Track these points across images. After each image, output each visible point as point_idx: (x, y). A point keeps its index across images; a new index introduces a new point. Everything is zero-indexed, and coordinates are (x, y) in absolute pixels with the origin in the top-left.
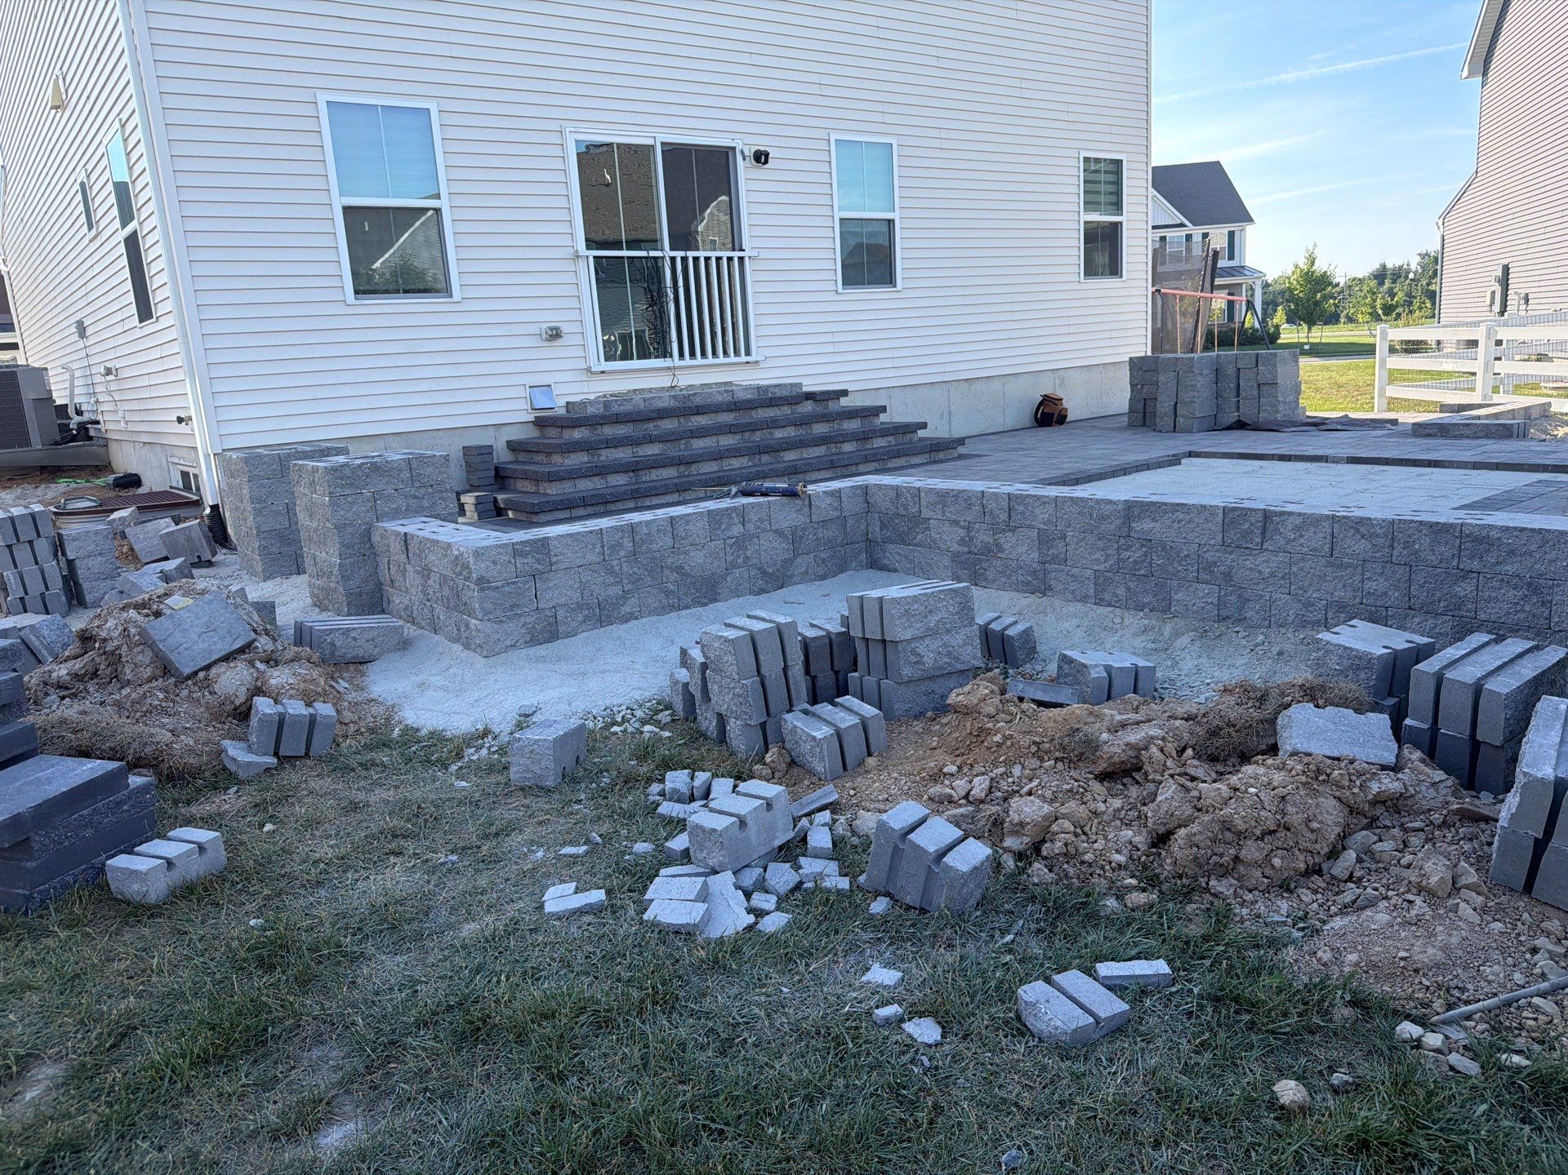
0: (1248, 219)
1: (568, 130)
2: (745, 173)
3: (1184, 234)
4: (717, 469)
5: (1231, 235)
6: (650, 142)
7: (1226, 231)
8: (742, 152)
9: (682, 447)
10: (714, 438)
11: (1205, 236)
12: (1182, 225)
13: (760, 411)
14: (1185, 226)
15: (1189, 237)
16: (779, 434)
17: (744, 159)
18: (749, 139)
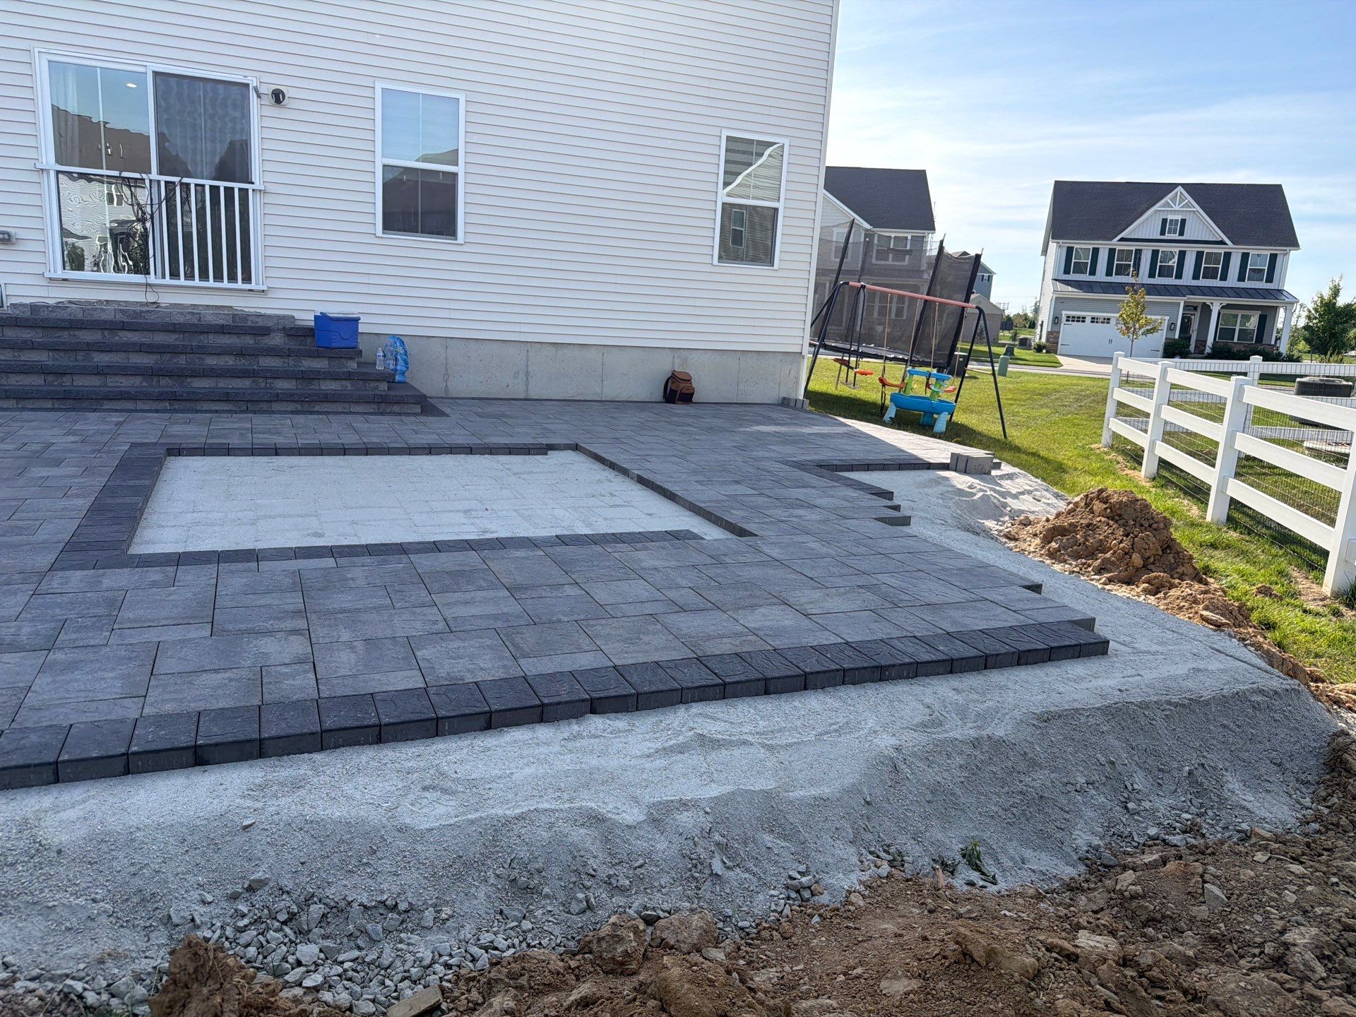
0: (1294, 243)
1: (36, 50)
2: (258, 111)
3: (1222, 251)
4: (98, 384)
5: (1273, 258)
6: (142, 70)
7: (1268, 253)
8: (256, 90)
9: (80, 358)
10: (123, 355)
11: (1245, 257)
12: (1222, 243)
13: (211, 336)
14: (1225, 244)
15: (1228, 256)
16: (211, 361)
17: (259, 96)
18: (266, 78)
